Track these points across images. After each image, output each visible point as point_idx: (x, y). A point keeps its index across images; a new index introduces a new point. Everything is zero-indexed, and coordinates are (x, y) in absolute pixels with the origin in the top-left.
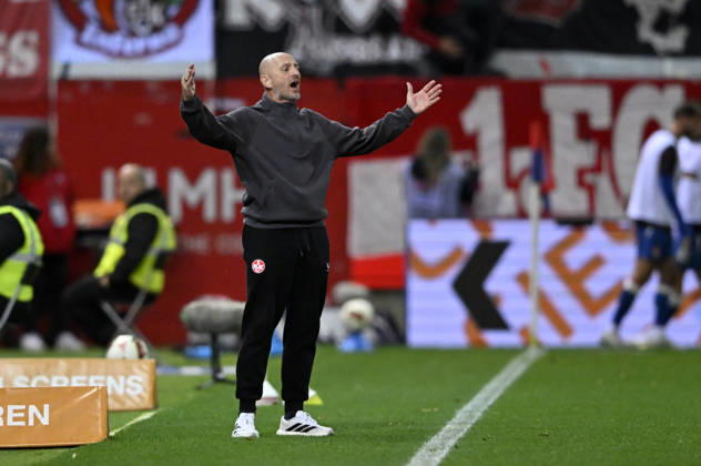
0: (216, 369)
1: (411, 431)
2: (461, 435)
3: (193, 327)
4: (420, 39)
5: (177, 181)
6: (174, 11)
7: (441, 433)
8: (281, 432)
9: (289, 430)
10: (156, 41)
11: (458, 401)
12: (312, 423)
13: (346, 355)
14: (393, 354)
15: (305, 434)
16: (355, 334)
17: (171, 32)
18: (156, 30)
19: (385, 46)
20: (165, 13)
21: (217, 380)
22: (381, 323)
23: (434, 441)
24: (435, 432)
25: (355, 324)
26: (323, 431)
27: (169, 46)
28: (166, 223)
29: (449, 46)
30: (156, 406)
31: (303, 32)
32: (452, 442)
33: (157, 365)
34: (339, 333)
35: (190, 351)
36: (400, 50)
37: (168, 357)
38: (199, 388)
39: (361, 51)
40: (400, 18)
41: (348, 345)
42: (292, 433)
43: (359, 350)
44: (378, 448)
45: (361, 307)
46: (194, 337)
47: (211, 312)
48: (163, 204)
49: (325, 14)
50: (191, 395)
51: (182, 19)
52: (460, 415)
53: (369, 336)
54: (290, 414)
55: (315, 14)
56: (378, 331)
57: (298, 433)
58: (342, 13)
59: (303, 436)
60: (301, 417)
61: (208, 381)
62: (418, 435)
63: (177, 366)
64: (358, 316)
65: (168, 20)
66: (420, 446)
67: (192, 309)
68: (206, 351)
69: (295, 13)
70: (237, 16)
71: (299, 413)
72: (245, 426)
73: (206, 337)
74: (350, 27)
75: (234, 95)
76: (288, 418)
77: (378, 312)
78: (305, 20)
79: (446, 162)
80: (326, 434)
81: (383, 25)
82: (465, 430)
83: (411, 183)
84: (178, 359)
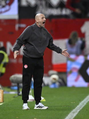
0: (19, 92)
1: (68, 108)
2: (81, 109)
3: (13, 81)
4: (70, 9)
5: (9, 45)
6: (8, 2)
7: (76, 108)
8: (35, 108)
9: (37, 107)
10: (3, 10)
11: (80, 100)
12: (43, 106)
13: (52, 89)
14: (63, 88)
15: (41, 108)
16: (54, 83)
17: (7, 7)
18: (4, 7)
19: (61, 11)
20: (6, 2)
21: (19, 95)
22: (60, 80)
23: (74, 110)
24: (74, 108)
25: (54, 81)
26: (45, 108)
27: (6, 11)
28: (6, 56)
29: (78, 11)
30: (3, 102)
31: (41, 7)
32: (79, 111)
33: (4, 91)
34: (50, 83)
35: (12, 88)
36: (66, 12)
37: (6, 89)
38: (14, 97)
39: (55, 12)
40: (65, 4)
41: (52, 86)
42: (38, 108)
43: (55, 87)
44: (60, 112)
45: (55, 76)
46: (13, 84)
47: (17, 78)
48: (5, 51)
49: (46, 3)
50: (12, 99)
51: (10, 4)
52: (81, 104)
53: (57, 84)
54: (37, 104)
55: (44, 3)
56: (60, 83)
57: (40, 108)
58: (51, 3)
59: (40, 109)
60: (40, 104)
61: (17, 95)
62: (70, 109)
63: (9, 91)
64: (55, 79)
65: (6, 4)
66: (70, 112)
67: (13, 77)
68: (16, 88)
69: (39, 3)
70: (24, 3)
71: (40, 103)
72: (25, 106)
73: (16, 84)
74: (53, 6)
75: (23, 23)
76: (36, 105)
77: (60, 78)
78: (41, 4)
79: (77, 40)
80: (46, 108)
81: (61, 5)
82: (82, 108)
83: (68, 45)
84: (9, 90)
